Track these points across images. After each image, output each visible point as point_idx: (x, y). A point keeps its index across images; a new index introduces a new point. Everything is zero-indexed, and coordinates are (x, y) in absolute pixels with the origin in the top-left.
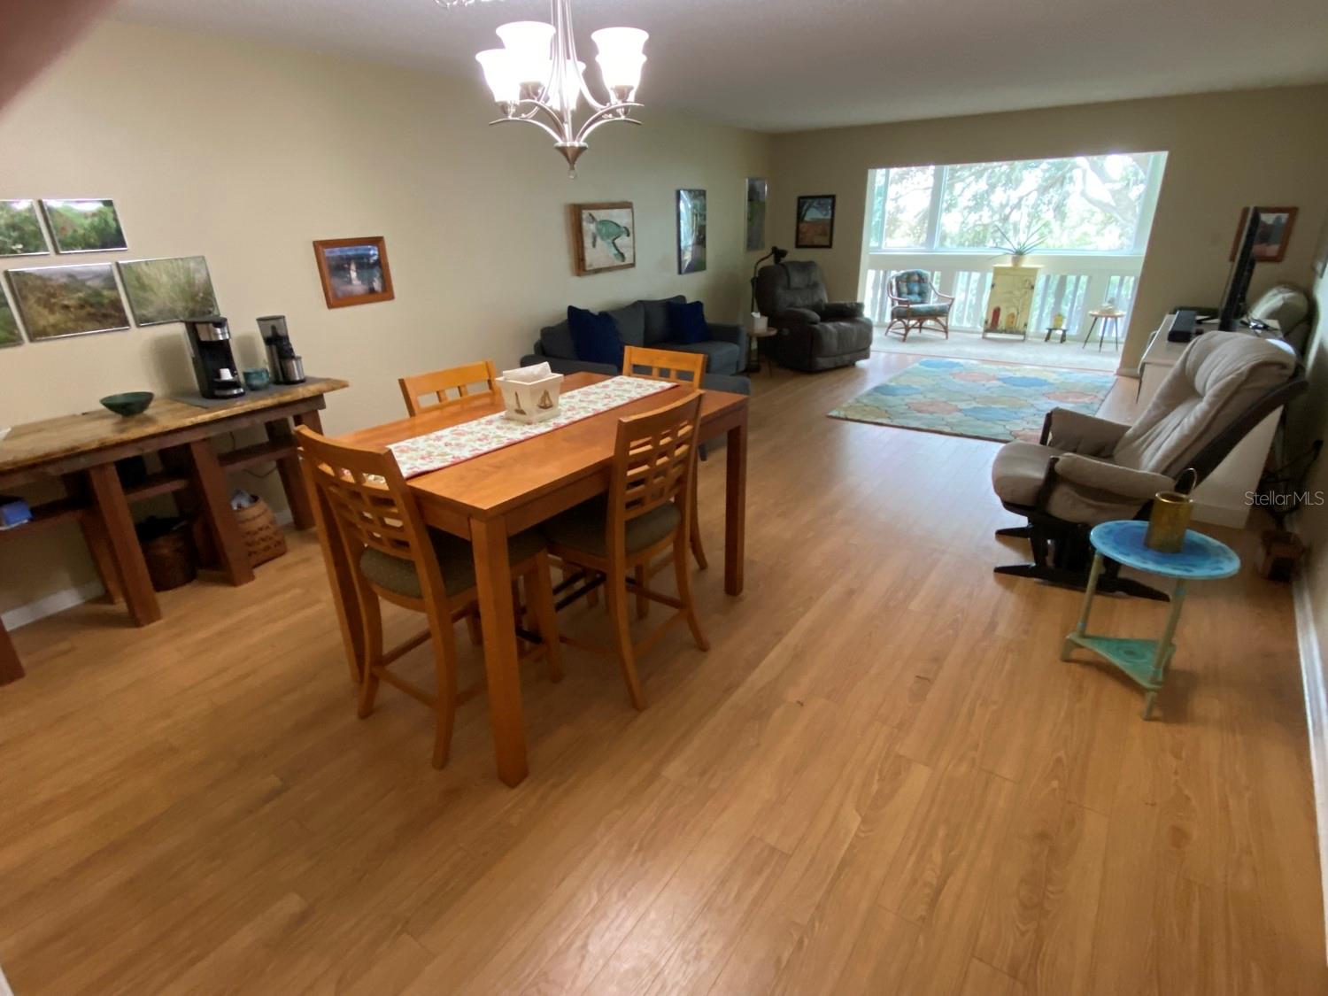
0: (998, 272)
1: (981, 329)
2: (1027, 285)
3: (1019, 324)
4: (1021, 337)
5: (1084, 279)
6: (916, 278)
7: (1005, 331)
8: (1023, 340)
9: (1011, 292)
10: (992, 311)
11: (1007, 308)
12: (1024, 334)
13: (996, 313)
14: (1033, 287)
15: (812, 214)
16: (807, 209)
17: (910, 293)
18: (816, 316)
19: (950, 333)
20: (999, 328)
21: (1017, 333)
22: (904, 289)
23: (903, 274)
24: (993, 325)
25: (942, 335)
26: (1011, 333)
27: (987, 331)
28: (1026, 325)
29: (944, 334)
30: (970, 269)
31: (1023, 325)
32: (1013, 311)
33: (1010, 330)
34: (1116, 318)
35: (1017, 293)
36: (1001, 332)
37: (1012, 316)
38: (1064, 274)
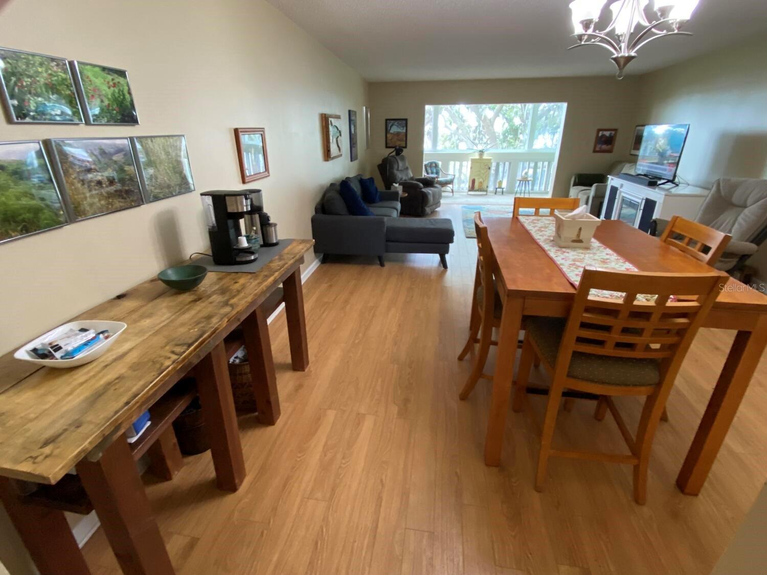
0: (473, 161)
1: (467, 191)
2: (487, 167)
3: (484, 186)
4: (485, 193)
5: (507, 164)
6: (434, 165)
7: (478, 190)
8: (486, 194)
9: (479, 171)
10: (471, 181)
11: (478, 179)
12: (486, 191)
13: (473, 182)
14: (489, 168)
15: (394, 129)
16: (391, 127)
17: (432, 173)
18: (421, 185)
19: (454, 193)
20: (475, 189)
21: (484, 191)
22: (430, 171)
23: (429, 163)
24: (472, 188)
25: (451, 194)
26: (481, 191)
27: (470, 190)
28: (487, 187)
29: (452, 193)
30: (454, 160)
31: (486, 187)
32: (481, 180)
33: (480, 190)
34: (528, 181)
35: (483, 172)
36: (476, 191)
37: (481, 183)
38: (498, 162)
